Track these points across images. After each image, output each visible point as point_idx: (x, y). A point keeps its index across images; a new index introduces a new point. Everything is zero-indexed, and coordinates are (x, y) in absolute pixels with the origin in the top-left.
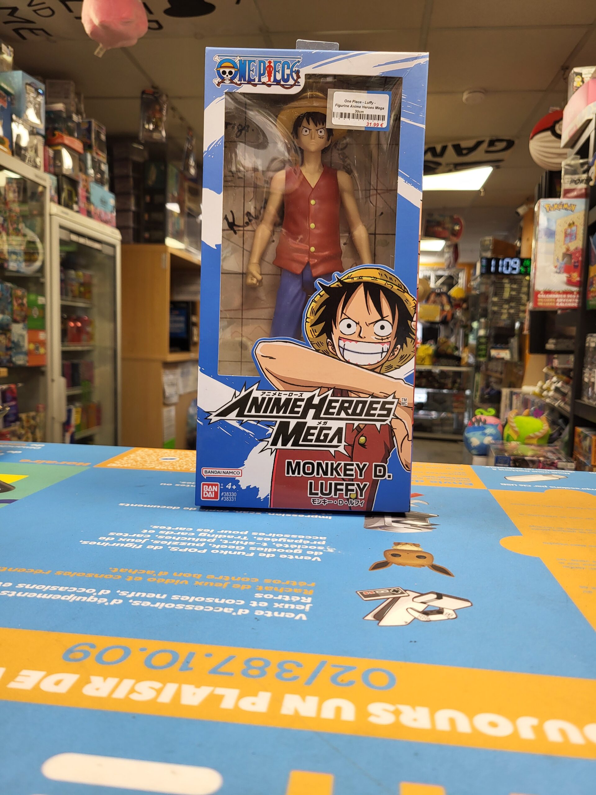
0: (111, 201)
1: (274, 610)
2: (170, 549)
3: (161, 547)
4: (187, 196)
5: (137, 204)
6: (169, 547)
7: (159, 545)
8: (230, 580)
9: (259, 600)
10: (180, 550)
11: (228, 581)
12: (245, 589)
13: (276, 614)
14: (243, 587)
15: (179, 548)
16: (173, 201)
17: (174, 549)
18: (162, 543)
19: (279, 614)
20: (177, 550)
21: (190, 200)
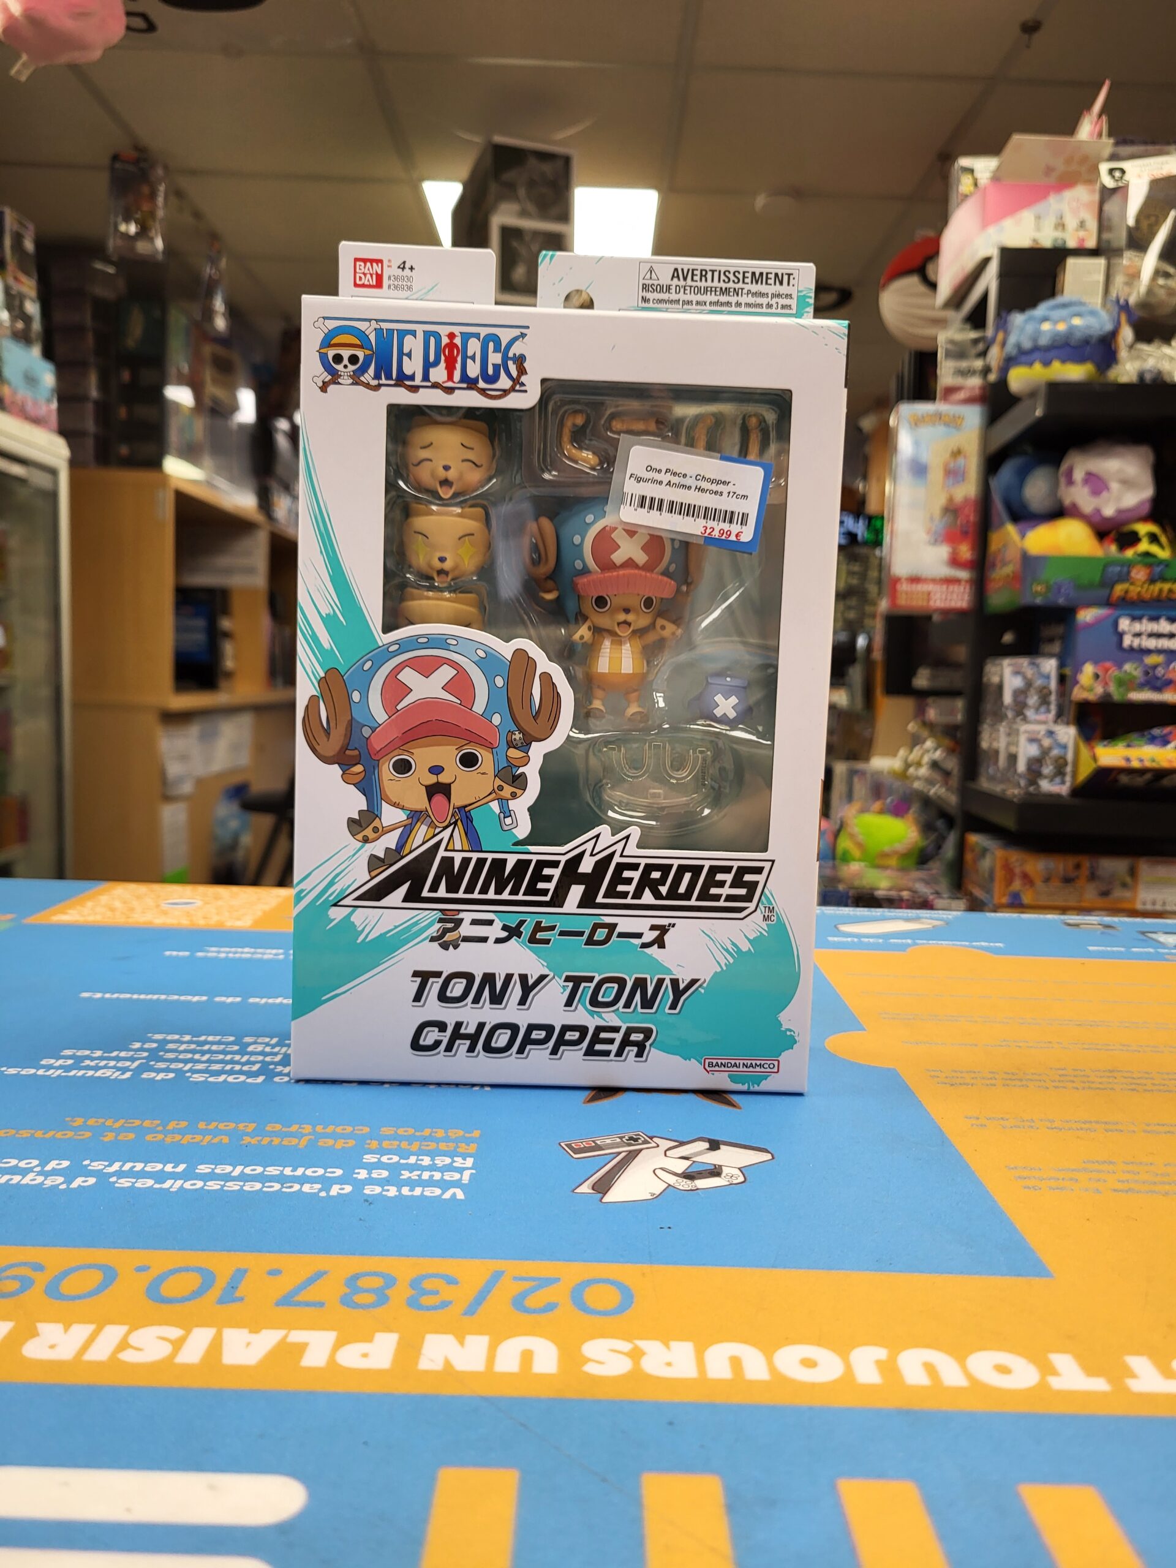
0: (48, 377)
1: (400, 1185)
2: (190, 1077)
3: (171, 1075)
4: (208, 375)
5: (104, 385)
6: (188, 1074)
7: (167, 1070)
8: (314, 1132)
9: (370, 1167)
10: (211, 1079)
11: (309, 1134)
12: (343, 1147)
13: (405, 1191)
14: (340, 1144)
15: (207, 1075)
16: (181, 381)
17: (198, 1078)
18: (173, 1066)
19: (412, 1190)
20: (203, 1079)
21: (215, 381)
